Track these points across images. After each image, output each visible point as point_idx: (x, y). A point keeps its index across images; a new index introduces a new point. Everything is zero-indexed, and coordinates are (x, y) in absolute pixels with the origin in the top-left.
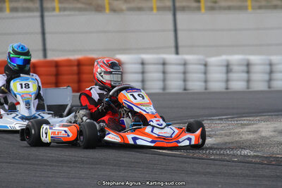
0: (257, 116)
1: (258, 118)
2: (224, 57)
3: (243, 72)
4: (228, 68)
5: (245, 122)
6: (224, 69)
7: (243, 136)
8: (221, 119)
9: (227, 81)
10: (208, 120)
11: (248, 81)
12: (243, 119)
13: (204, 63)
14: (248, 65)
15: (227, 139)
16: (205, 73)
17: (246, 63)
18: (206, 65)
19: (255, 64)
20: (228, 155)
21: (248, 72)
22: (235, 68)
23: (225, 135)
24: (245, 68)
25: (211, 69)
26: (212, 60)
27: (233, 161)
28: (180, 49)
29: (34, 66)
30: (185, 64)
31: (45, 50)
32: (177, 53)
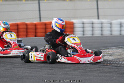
2: (119, 21)
4: (121, 25)
6: (119, 26)
8: (117, 48)
9: (121, 31)
10: (111, 48)
13: (110, 23)
15: (119, 57)
16: (111, 27)
18: (111, 24)
20: (119, 64)
23: (118, 55)
25: (113, 25)
26: (114, 22)
27: (121, 67)
28: (100, 17)
29: (35, 25)
30: (102, 24)
31: (40, 18)
32: (98, 19)
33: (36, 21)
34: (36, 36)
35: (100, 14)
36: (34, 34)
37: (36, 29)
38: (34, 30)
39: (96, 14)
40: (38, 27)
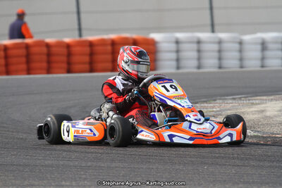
2: (259, 35)
3: (278, 50)
4: (264, 46)
5: (257, 102)
6: (259, 47)
9: (263, 59)
13: (238, 40)
16: (241, 51)
17: (280, 40)
18: (241, 43)
22: (270, 46)
24: (280, 46)
25: (246, 47)
28: (216, 28)
29: (68, 46)
30: (220, 42)
31: (80, 30)
32: (213, 31)
34: (69, 71)
35: (216, 21)
36: (65, 65)
37: (69, 54)
38: (65, 58)
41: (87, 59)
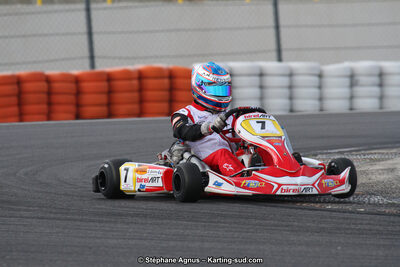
0: (393, 148)
1: (394, 151)
2: (347, 64)
3: (373, 85)
4: (353, 79)
5: (376, 156)
6: (347, 81)
7: (373, 177)
9: (352, 98)
10: (322, 154)
11: (381, 98)
12: (373, 152)
13: (317, 72)
14: (381, 75)
16: (320, 87)
17: (377, 72)
18: (320, 76)
19: (390, 74)
20: (351, 203)
21: (381, 85)
22: (363, 79)
24: (376, 80)
25: (327, 81)
26: (330, 69)
27: (359, 213)
28: (284, 54)
29: (77, 80)
30: (291, 75)
31: (92, 57)
32: (280, 59)
33: (79, 68)
34: (78, 117)
35: (284, 46)
36: (72, 108)
37: (78, 93)
38: (72, 98)
39: (273, 45)
40: (86, 86)
41: (103, 98)
